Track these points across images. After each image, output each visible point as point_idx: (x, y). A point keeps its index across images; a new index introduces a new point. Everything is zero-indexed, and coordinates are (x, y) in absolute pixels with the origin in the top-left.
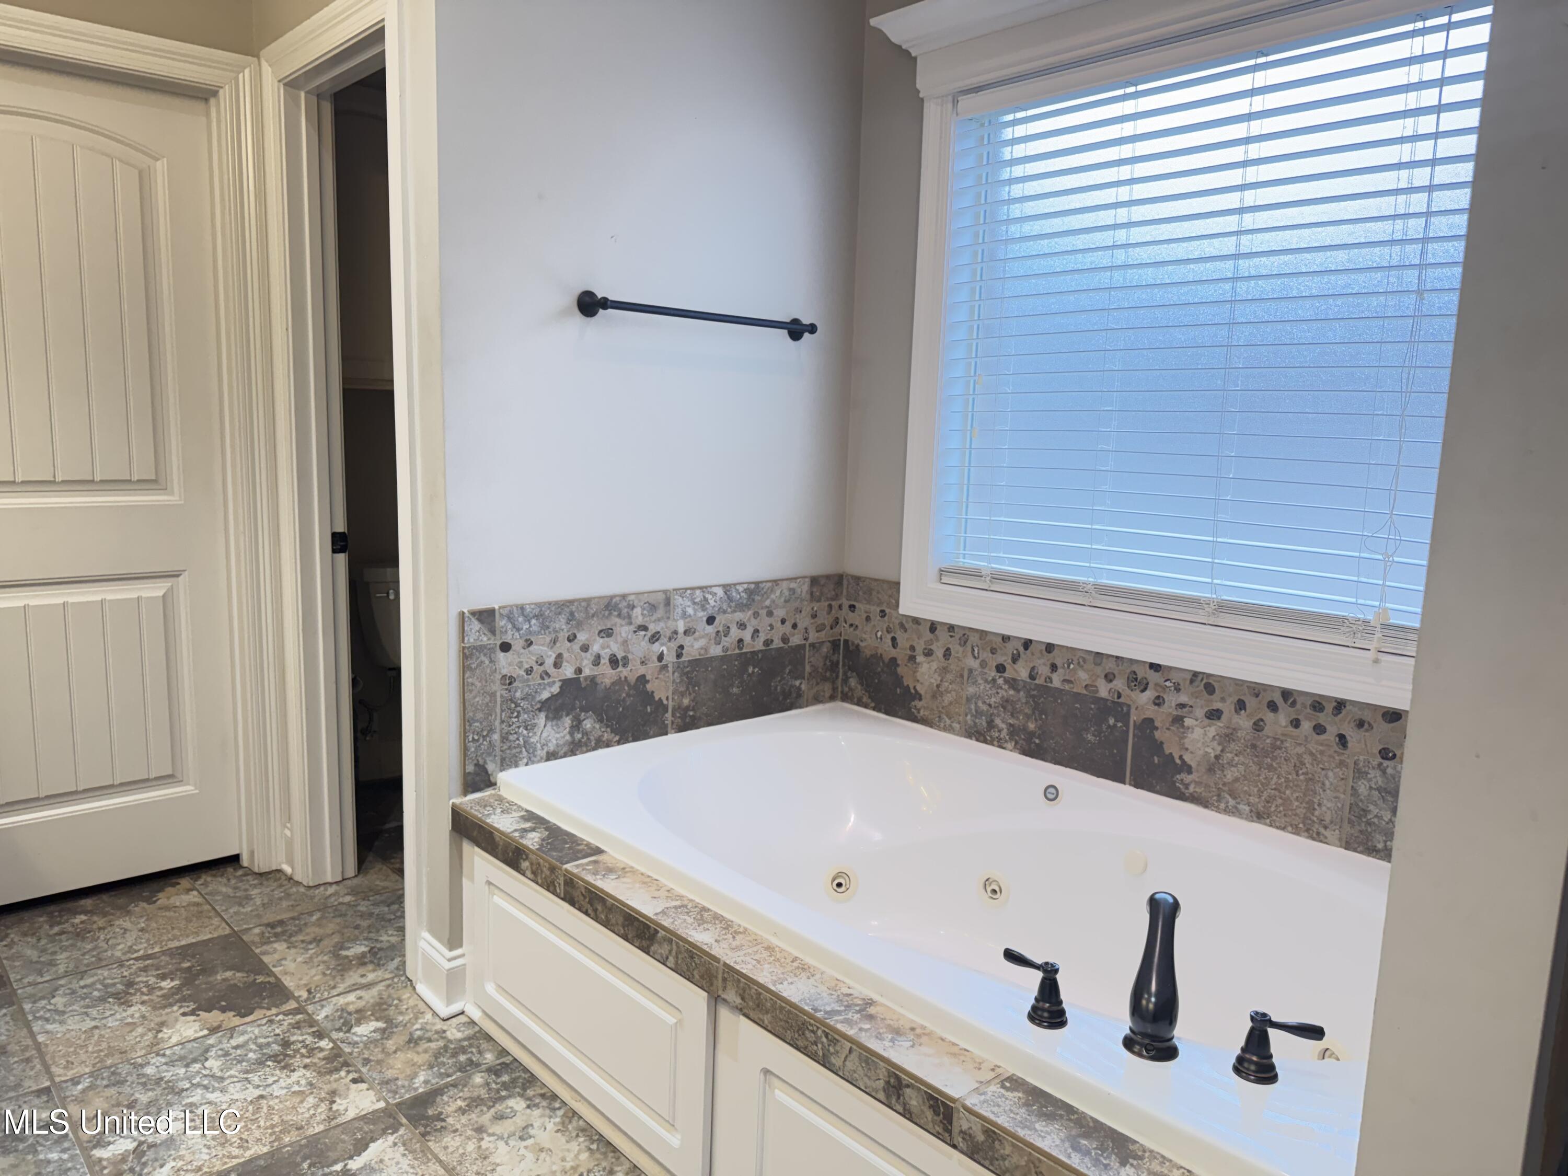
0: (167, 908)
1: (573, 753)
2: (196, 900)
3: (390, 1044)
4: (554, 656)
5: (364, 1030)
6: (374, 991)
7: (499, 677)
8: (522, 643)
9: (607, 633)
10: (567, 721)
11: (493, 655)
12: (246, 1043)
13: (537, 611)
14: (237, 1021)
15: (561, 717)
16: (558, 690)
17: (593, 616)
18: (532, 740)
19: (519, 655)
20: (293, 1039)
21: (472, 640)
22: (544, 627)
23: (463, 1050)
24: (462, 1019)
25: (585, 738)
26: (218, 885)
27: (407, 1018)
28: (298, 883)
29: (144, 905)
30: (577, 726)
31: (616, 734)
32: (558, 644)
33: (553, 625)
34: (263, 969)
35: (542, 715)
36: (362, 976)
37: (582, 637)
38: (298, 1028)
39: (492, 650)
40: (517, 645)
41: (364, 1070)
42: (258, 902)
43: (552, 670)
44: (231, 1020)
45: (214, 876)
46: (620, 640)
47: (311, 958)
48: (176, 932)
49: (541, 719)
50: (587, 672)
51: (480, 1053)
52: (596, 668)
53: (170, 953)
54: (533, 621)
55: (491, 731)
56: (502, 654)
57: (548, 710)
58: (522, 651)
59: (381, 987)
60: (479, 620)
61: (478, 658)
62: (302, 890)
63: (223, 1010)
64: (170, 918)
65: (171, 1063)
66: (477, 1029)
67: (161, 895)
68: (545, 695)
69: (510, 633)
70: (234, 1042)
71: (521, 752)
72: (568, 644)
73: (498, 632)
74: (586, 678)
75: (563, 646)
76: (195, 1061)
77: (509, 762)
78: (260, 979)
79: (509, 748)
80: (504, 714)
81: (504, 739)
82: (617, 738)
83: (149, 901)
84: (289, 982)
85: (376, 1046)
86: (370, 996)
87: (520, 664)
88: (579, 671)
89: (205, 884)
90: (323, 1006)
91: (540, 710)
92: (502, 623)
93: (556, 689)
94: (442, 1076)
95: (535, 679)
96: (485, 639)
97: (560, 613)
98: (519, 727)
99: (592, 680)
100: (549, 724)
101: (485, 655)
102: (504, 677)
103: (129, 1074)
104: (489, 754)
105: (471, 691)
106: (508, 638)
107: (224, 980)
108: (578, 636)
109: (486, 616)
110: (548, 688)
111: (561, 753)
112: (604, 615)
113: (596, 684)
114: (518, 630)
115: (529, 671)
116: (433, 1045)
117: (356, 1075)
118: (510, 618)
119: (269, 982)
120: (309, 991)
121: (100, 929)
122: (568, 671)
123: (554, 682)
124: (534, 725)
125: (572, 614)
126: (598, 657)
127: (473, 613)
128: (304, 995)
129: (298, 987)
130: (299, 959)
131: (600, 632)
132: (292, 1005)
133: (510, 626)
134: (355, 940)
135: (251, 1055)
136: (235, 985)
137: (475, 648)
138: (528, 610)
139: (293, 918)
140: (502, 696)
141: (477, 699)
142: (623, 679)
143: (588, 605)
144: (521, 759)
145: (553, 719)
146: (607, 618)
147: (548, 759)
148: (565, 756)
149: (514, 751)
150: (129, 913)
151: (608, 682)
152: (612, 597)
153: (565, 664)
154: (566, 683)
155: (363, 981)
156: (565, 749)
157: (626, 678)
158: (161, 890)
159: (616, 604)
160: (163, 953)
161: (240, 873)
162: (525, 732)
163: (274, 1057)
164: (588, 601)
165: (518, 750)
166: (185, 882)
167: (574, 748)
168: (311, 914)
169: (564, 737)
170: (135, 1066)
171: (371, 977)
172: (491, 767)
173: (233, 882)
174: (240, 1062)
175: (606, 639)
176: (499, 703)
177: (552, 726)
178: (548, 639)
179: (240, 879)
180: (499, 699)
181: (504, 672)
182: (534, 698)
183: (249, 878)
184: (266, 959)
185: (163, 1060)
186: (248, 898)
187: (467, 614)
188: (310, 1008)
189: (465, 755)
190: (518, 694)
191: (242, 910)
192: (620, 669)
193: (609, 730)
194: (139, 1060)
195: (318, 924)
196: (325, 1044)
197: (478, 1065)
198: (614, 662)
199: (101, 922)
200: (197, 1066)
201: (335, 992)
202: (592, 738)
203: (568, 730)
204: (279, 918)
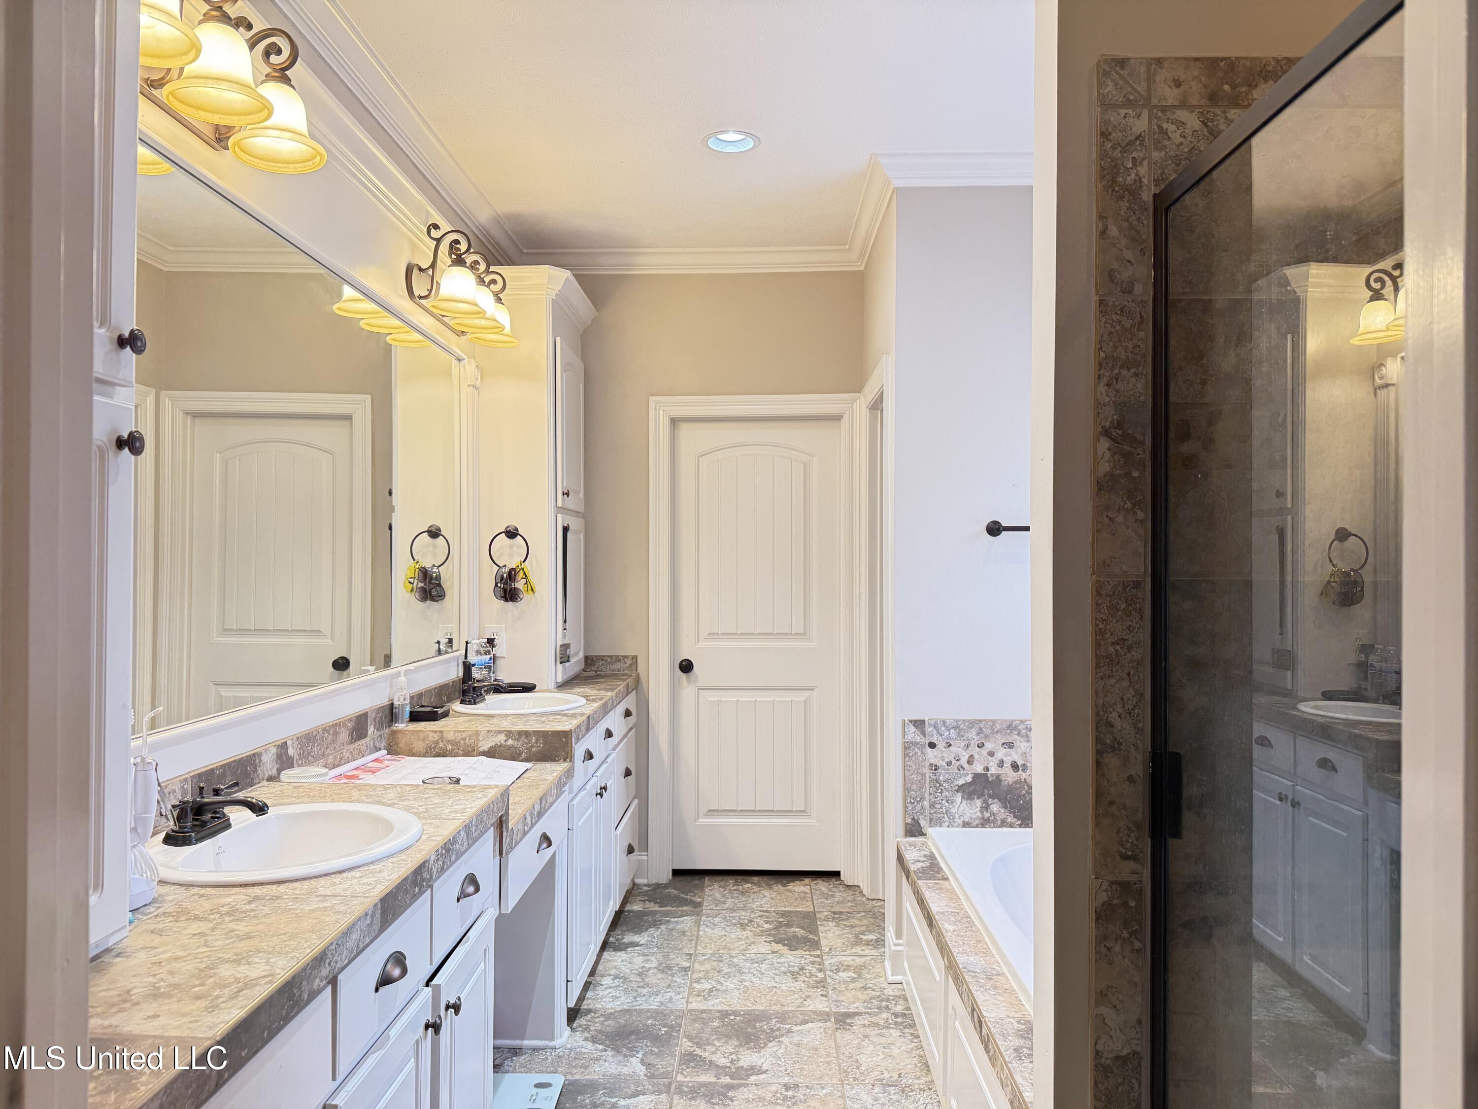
0: (789, 891)
1: (983, 825)
2: (806, 890)
3: (852, 986)
4: (967, 756)
5: (843, 975)
6: (863, 960)
7: (927, 764)
8: (944, 744)
9: (1010, 745)
10: (978, 803)
11: (923, 749)
12: (784, 962)
13: (954, 724)
14: (787, 952)
15: (974, 799)
16: (971, 780)
17: (997, 732)
18: (952, 811)
19: (942, 752)
20: (806, 968)
21: (909, 738)
22: (960, 736)
23: (888, 1000)
24: (900, 986)
25: (993, 817)
26: (822, 886)
27: (870, 976)
28: (864, 895)
29: (780, 886)
30: (986, 807)
31: (1018, 819)
32: (970, 748)
33: (966, 735)
34: (815, 932)
35: (959, 795)
36: (862, 950)
37: (989, 746)
38: (813, 964)
39: (923, 746)
40: (941, 745)
41: (830, 992)
42: (836, 900)
43: (966, 765)
44: (784, 950)
45: (824, 881)
46: (1020, 751)
47: (843, 934)
48: (787, 903)
49: (958, 797)
50: (993, 770)
51: (896, 1004)
52: (1000, 769)
53: (777, 913)
54: (952, 731)
55: (923, 799)
56: (930, 749)
57: (964, 791)
58: (944, 749)
59: (868, 958)
60: (914, 725)
61: (913, 750)
62: (864, 899)
63: (784, 945)
64: (788, 896)
65: (746, 960)
66: (904, 993)
67: (791, 884)
68: (961, 782)
69: (935, 736)
70: (779, 960)
71: (944, 817)
72: (979, 750)
73: (927, 735)
74: (992, 775)
75: (974, 750)
76: (756, 962)
77: (935, 822)
78: (811, 936)
79: (935, 813)
80: (931, 789)
81: (932, 806)
82: (1019, 822)
83: (784, 885)
84: (823, 942)
85: (844, 984)
86: (859, 961)
87: (943, 758)
88: (987, 769)
89: (816, 884)
90: (832, 958)
91: (957, 791)
92: (930, 730)
93: (969, 779)
94: (867, 1007)
95: (953, 769)
96: (919, 738)
97: (972, 728)
98: (942, 800)
99: (998, 777)
100: (964, 802)
101: (918, 748)
102: (931, 764)
103: (727, 959)
104: (922, 814)
105: (909, 770)
106: (934, 740)
107: (794, 932)
108: (985, 744)
109: (919, 724)
110: (963, 778)
111: (974, 824)
112: (1006, 733)
113: (1001, 781)
114: (941, 735)
115: (949, 764)
116: (873, 993)
117: (824, 993)
118: (935, 726)
119: (814, 939)
120: (830, 949)
121: (754, 892)
122: (979, 769)
123: (968, 774)
124: (953, 801)
125: (981, 729)
126: (1002, 761)
127: (911, 721)
128: (827, 950)
129: (826, 945)
130: (837, 933)
131: (1004, 744)
132: (818, 953)
133: (935, 732)
134: (871, 932)
135: (783, 968)
136: (797, 936)
137: (911, 743)
138: (948, 722)
139: (848, 913)
140: (930, 777)
141: (913, 776)
142: (1023, 780)
143: (994, 724)
144: (944, 822)
145: (967, 799)
146: (1009, 734)
147: (964, 826)
148: (977, 826)
149: (939, 815)
150: (771, 888)
151: (1010, 780)
152: (1012, 721)
153: (975, 762)
154: (976, 776)
155: (862, 953)
156: (977, 822)
157: (1025, 779)
158: (793, 881)
159: (1016, 726)
160: (774, 911)
161: (838, 882)
162: (947, 804)
163: (792, 973)
164: (994, 722)
165: (942, 815)
166: (807, 881)
167: (984, 823)
168: (858, 913)
169: (976, 813)
170: (731, 957)
171: (867, 952)
172: (922, 823)
173: (831, 886)
174: (775, 969)
175: (1008, 749)
176: (928, 781)
177: (967, 804)
178: (963, 744)
179: (835, 886)
180: (928, 779)
181: (932, 761)
182: (952, 782)
183: (841, 886)
184: (820, 928)
185: (744, 958)
186: (833, 896)
187: (907, 721)
188: (825, 957)
189: (906, 811)
190: (941, 778)
191: (826, 902)
192: (1020, 772)
193: (1011, 815)
194: (734, 955)
195: (860, 919)
196: (821, 975)
197: (890, 1009)
198: (1015, 767)
199: (756, 889)
200: (756, 965)
201: (842, 953)
202: (998, 818)
203: (979, 808)
204: (841, 910)
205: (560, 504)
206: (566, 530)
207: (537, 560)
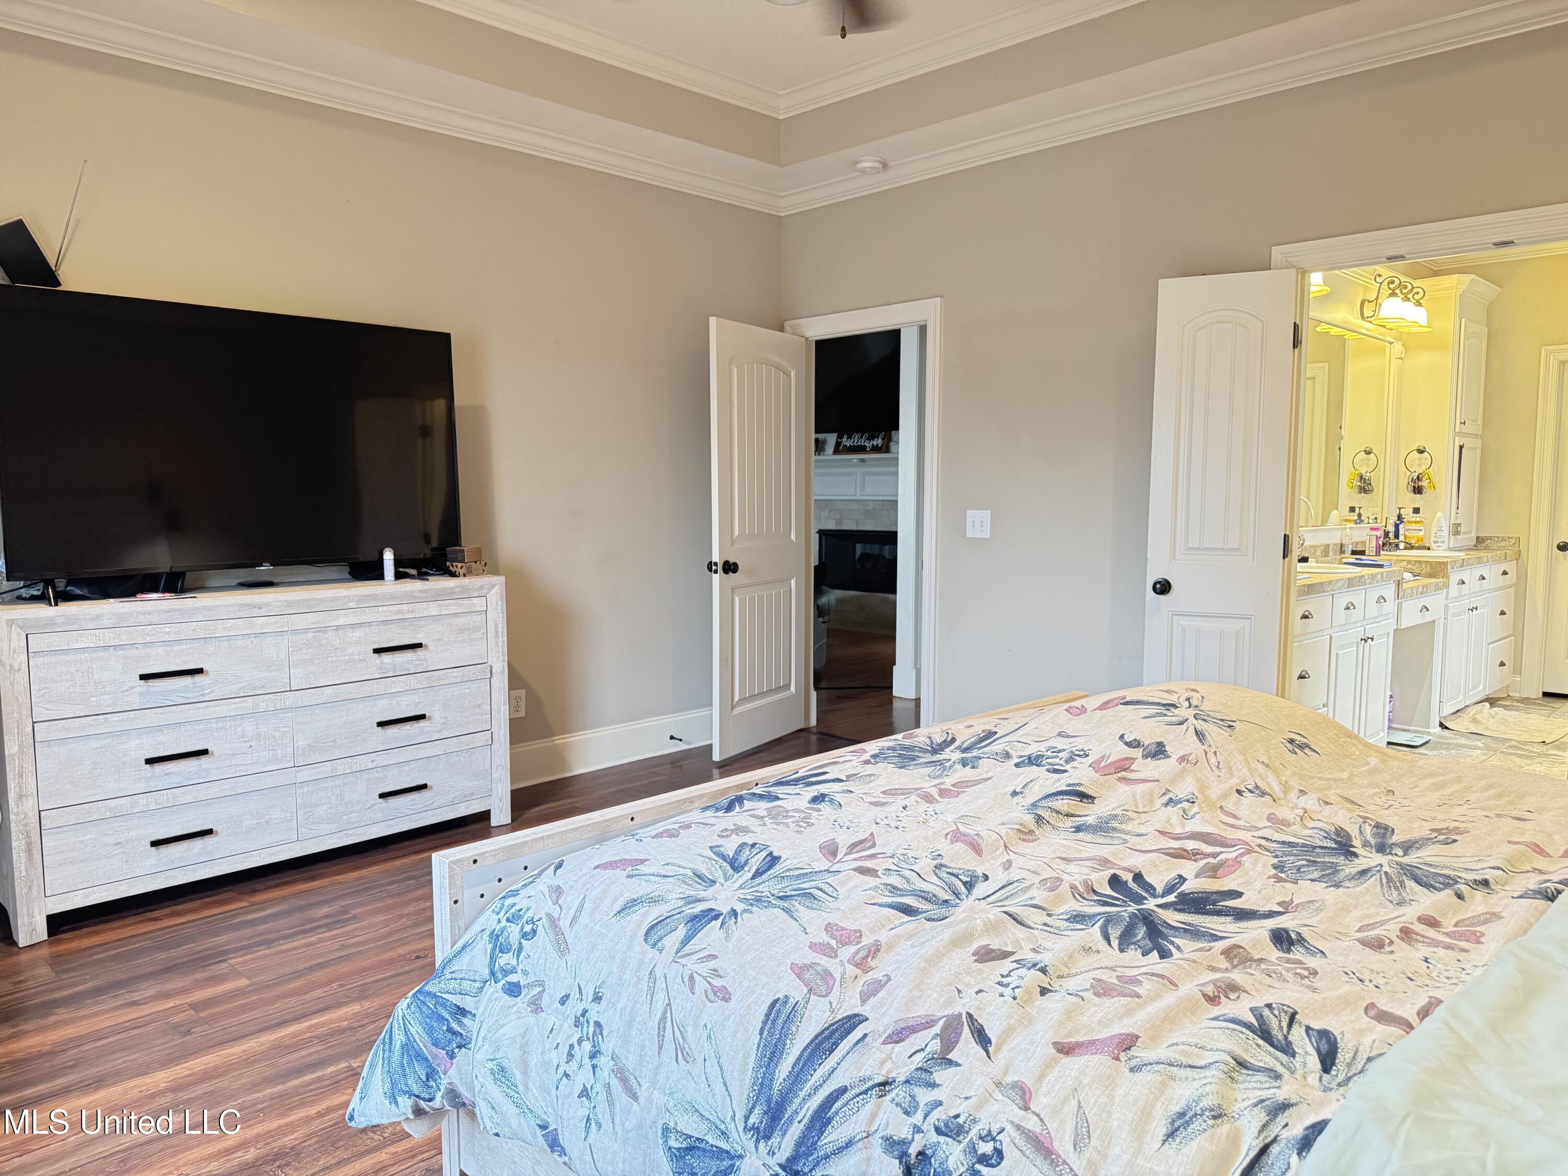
205: (1457, 430)
206: (1461, 447)
207: (1438, 467)
